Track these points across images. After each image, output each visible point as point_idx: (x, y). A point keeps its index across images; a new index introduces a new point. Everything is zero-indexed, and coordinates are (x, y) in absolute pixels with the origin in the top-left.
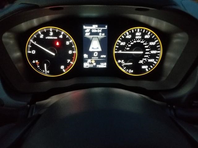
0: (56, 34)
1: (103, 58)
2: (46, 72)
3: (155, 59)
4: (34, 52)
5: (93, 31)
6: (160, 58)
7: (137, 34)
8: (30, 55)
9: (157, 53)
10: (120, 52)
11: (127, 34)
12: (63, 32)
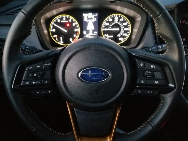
0: (67, 19)
1: (96, 34)
2: (61, 43)
3: (127, 33)
4: (54, 30)
5: (89, 17)
6: (129, 33)
7: (115, 18)
8: (52, 32)
9: (128, 30)
10: (106, 29)
11: (109, 18)
12: (71, 18)
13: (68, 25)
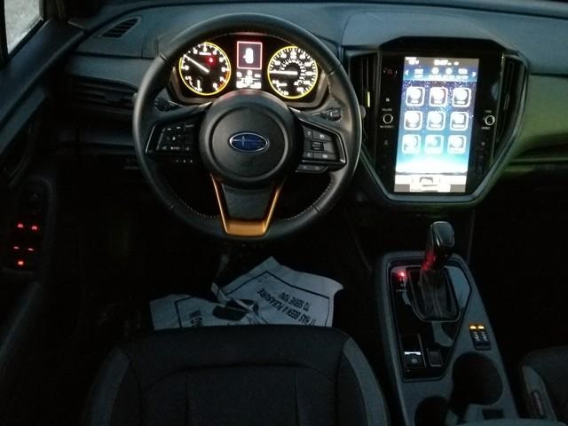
0: (210, 50)
1: (258, 78)
2: (198, 90)
3: (311, 81)
4: (187, 68)
6: (315, 80)
7: (292, 53)
8: (184, 72)
9: (313, 75)
10: (275, 72)
11: (281, 53)
12: (217, 48)
13: (211, 60)
